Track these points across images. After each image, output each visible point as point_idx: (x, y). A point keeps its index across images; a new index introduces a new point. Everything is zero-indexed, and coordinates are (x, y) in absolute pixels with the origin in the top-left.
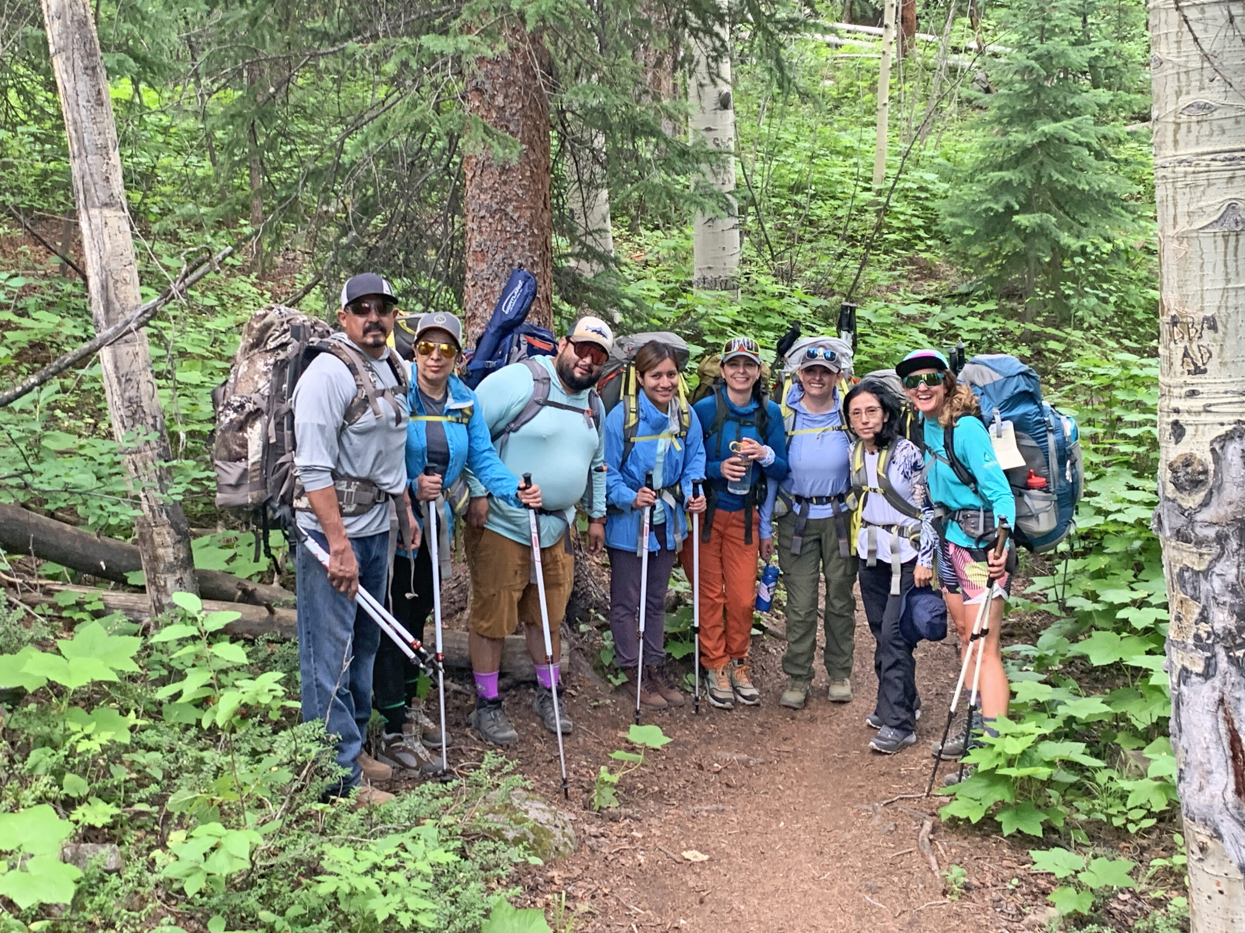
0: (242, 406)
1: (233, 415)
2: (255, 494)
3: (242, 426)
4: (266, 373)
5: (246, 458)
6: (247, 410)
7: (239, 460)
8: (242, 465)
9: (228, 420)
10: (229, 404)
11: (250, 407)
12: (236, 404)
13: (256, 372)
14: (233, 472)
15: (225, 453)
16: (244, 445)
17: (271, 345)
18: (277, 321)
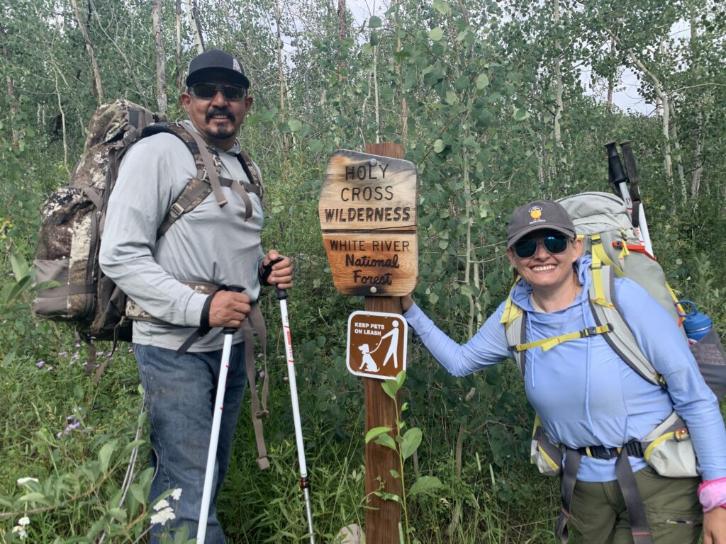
0: (69, 198)
1: (57, 208)
2: (77, 298)
3: (66, 219)
4: (101, 166)
5: (68, 255)
6: (74, 201)
7: (59, 257)
8: (59, 263)
9: (51, 213)
10: (55, 196)
11: (77, 198)
12: (63, 196)
13: (92, 165)
14: (47, 271)
15: (43, 250)
16: (67, 241)
17: (110, 136)
18: (117, 112)
